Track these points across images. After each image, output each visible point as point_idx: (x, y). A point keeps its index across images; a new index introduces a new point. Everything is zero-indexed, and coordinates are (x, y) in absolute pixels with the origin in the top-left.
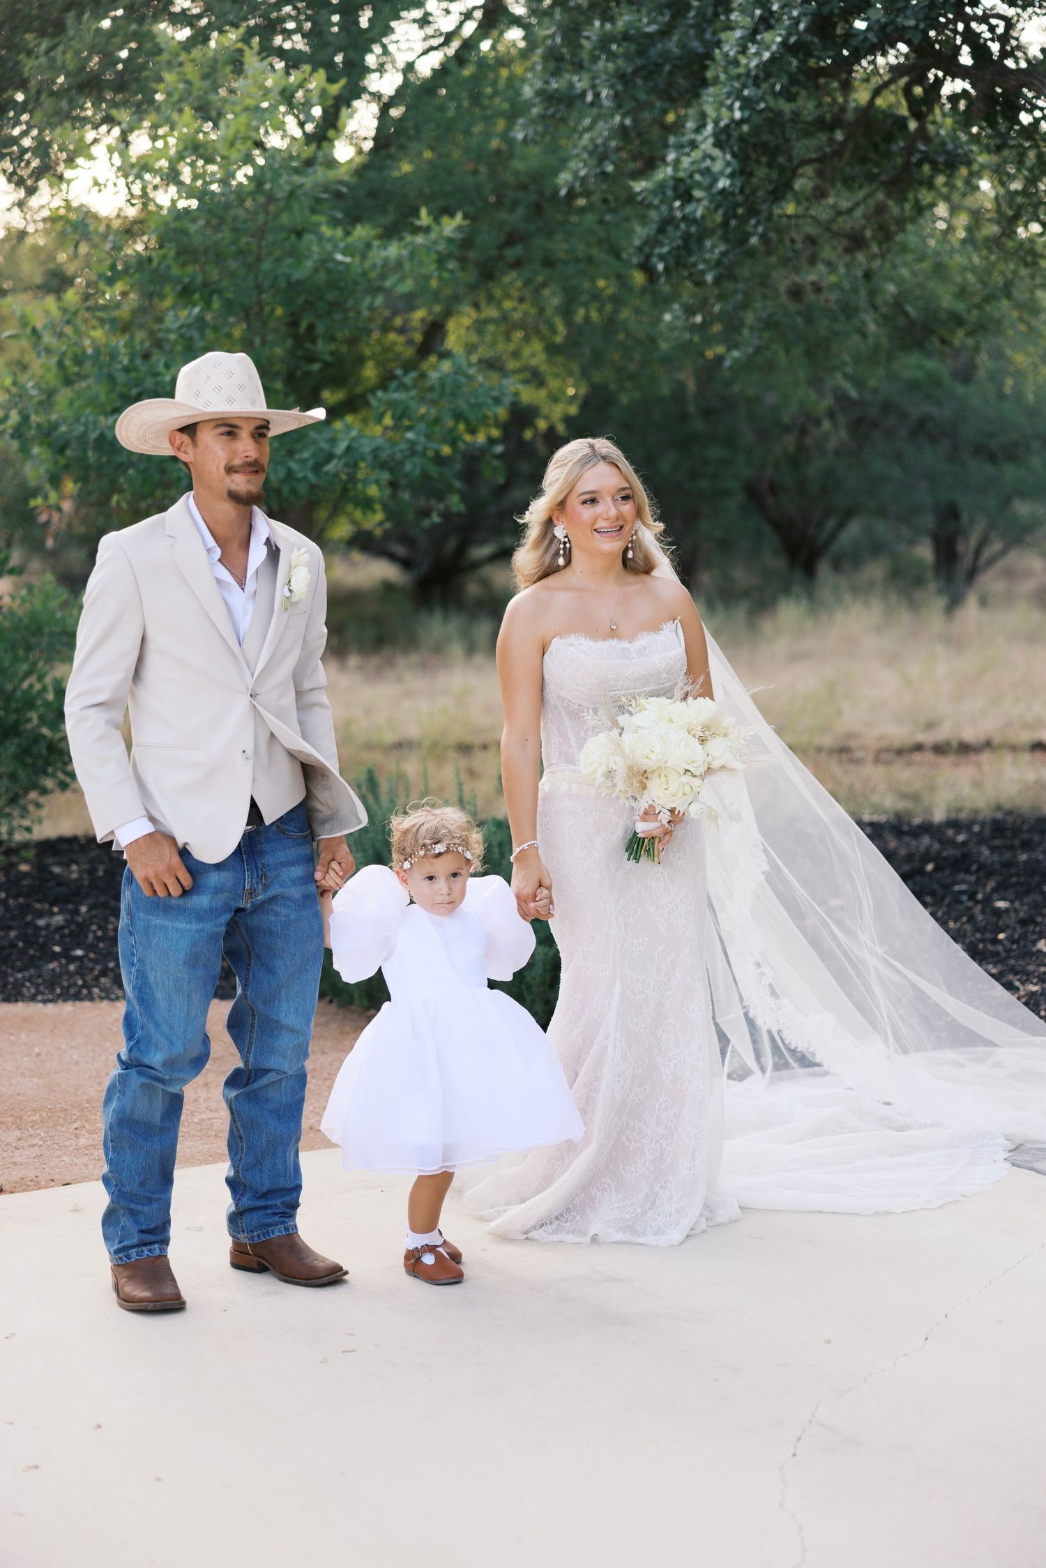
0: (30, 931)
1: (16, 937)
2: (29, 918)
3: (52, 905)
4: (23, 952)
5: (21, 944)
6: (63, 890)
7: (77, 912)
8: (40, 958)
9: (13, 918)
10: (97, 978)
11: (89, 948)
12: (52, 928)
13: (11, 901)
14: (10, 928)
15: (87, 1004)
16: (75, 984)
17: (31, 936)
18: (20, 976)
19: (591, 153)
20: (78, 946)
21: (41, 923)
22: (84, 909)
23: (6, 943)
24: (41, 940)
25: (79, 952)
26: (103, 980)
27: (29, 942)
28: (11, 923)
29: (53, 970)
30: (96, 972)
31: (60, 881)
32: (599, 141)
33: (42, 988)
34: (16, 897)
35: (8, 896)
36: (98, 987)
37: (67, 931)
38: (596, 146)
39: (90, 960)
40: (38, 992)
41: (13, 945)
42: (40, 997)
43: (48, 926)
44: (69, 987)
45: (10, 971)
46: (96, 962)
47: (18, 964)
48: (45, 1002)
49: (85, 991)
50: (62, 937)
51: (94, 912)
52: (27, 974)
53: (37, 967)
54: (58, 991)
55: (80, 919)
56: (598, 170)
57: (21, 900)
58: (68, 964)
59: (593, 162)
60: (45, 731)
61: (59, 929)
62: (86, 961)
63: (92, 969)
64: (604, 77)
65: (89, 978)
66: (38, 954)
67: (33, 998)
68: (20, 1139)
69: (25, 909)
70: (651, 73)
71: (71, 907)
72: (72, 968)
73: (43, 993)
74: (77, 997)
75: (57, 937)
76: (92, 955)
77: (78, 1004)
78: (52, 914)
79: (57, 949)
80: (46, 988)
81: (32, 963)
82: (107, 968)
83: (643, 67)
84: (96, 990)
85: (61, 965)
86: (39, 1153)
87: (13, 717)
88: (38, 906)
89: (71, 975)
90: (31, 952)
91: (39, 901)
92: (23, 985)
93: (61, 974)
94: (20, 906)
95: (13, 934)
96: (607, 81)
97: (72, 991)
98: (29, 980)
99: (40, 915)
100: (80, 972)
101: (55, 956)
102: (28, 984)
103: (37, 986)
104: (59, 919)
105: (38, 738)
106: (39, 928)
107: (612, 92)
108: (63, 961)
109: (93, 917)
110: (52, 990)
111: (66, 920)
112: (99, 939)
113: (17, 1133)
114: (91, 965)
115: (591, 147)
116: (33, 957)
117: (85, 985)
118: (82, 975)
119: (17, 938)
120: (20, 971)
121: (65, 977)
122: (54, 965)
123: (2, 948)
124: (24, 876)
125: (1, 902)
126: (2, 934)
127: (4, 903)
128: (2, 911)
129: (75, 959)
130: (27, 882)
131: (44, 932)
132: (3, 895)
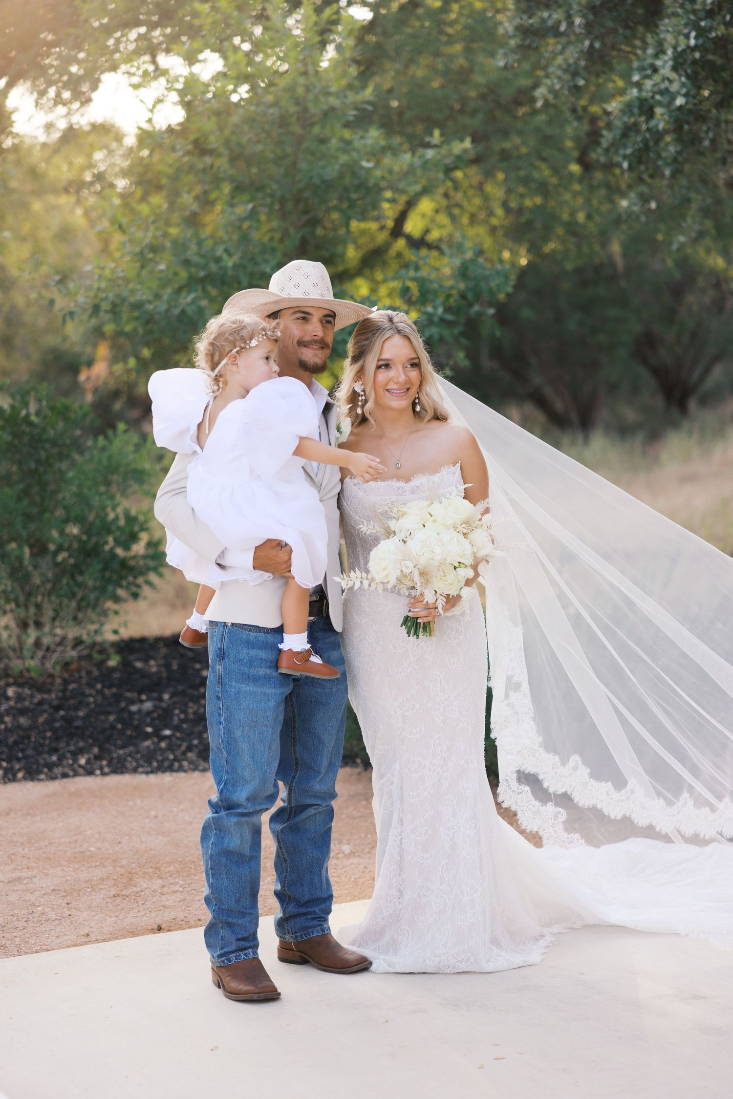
0: (125, 715)
1: (115, 720)
2: (123, 704)
3: (140, 693)
4: (122, 732)
5: (119, 726)
6: (146, 681)
7: (160, 699)
8: (136, 738)
9: (110, 705)
10: (184, 753)
11: (176, 728)
12: (143, 713)
13: (106, 691)
14: (109, 713)
15: (182, 774)
16: (167, 758)
17: (127, 719)
18: (121, 752)
19: (565, 71)
20: (166, 727)
21: (134, 708)
22: (166, 697)
23: (106, 725)
24: (136, 723)
25: (167, 732)
26: (190, 755)
27: (127, 724)
28: (109, 709)
29: (148, 747)
30: (183, 748)
31: (144, 674)
32: (571, 61)
33: (141, 762)
34: (110, 687)
35: (103, 687)
36: (186, 760)
37: (155, 715)
38: (569, 65)
39: (178, 738)
40: (139, 766)
41: (113, 727)
42: (141, 770)
43: (140, 711)
44: (163, 761)
45: (113, 748)
47: (119, 742)
48: (147, 773)
49: (176, 765)
50: (153, 719)
51: (175, 699)
52: (127, 751)
53: (135, 745)
54: (155, 764)
55: (164, 705)
56: (572, 84)
57: (114, 690)
58: (159, 742)
59: (567, 77)
60: (120, 551)
61: (149, 713)
62: (174, 739)
63: (180, 746)
64: (576, 9)
65: (178, 753)
66: (134, 734)
67: (135, 771)
68: (163, 887)
69: (118, 697)
71: (155, 695)
72: (163, 745)
73: (142, 766)
74: (170, 769)
75: (148, 720)
76: (178, 734)
77: (174, 774)
78: (142, 702)
79: (149, 730)
80: (145, 762)
81: (130, 741)
84: (185, 763)
85: (153, 743)
86: (182, 898)
87: (94, 539)
88: (128, 695)
89: (163, 751)
90: (129, 732)
91: (129, 691)
92: (125, 760)
93: (155, 750)
94: (115, 695)
95: (112, 718)
96: (579, 11)
97: (166, 764)
98: (130, 756)
99: (132, 702)
100: (170, 748)
101: (147, 736)
102: (129, 759)
103: (137, 760)
104: (148, 705)
105: (113, 556)
106: (131, 714)
107: (583, 21)
108: (155, 739)
109: (174, 703)
110: (150, 764)
111: (153, 706)
112: (182, 721)
113: (160, 881)
114: (178, 742)
115: (564, 67)
116: (131, 737)
117: (175, 759)
118: (173, 751)
119: (117, 721)
120: (122, 747)
121: (159, 753)
122: (147, 743)
123: (104, 731)
124: (113, 670)
125: (98, 692)
126: (102, 718)
127: (100, 692)
128: (99, 699)
129: (165, 738)
130: (117, 675)
131: (137, 716)
132: (99, 686)
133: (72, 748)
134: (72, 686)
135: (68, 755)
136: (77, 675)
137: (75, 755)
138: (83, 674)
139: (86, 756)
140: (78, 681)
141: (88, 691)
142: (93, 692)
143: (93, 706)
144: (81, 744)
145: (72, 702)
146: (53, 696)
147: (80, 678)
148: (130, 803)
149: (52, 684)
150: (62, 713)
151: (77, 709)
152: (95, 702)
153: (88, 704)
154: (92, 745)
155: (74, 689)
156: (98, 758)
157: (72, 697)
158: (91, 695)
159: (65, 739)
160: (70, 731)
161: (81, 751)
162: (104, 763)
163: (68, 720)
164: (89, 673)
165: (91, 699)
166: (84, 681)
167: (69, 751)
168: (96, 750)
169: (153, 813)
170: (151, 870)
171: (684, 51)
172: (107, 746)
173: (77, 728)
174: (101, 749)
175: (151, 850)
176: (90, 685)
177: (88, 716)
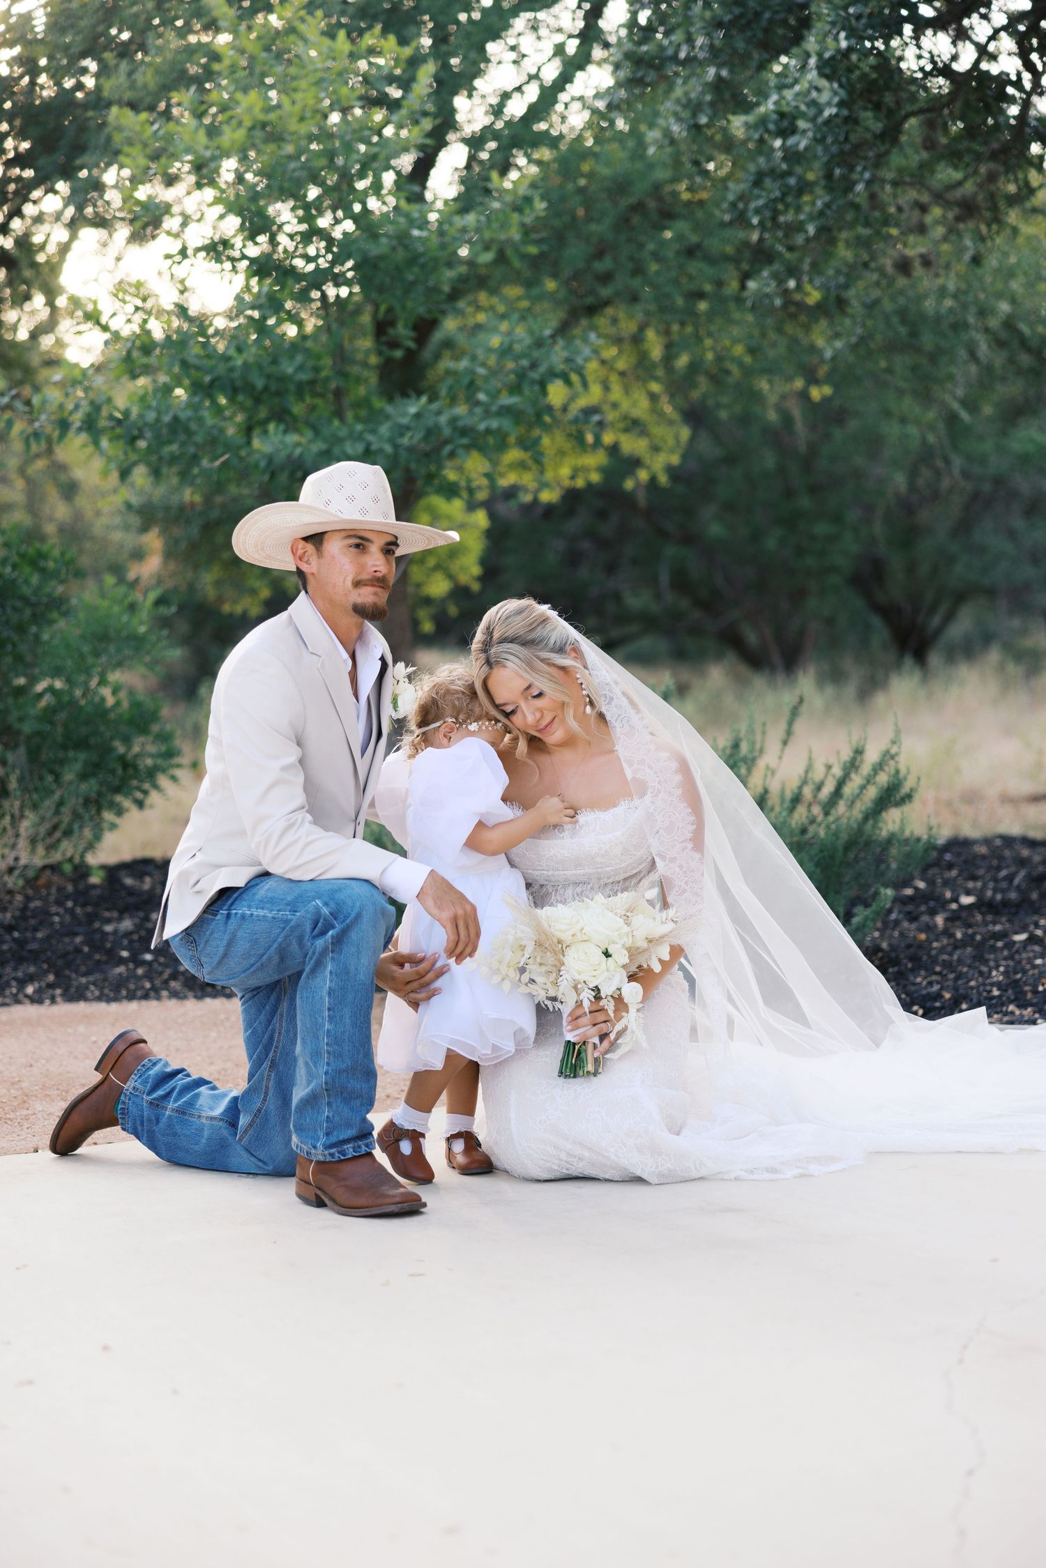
0: (97, 937)
2: (96, 925)
3: (121, 911)
4: (88, 957)
5: (86, 949)
6: (132, 900)
7: (146, 918)
8: (106, 963)
9: (80, 924)
10: (166, 982)
12: (120, 934)
13: (78, 910)
14: (76, 934)
15: (155, 1003)
16: (143, 987)
17: (97, 942)
18: (84, 980)
19: (685, 106)
20: (147, 950)
21: (109, 928)
23: (70, 949)
24: (108, 945)
25: (148, 957)
26: (173, 984)
27: (95, 947)
28: (77, 929)
29: (120, 974)
30: (166, 976)
31: (131, 892)
32: (694, 95)
33: (106, 991)
34: (84, 906)
35: (75, 905)
36: (168, 990)
37: (135, 937)
38: (689, 100)
39: (160, 964)
40: (103, 994)
41: (78, 950)
42: (104, 997)
43: (116, 932)
44: (136, 988)
45: (74, 976)
46: (165, 966)
47: (83, 969)
48: (109, 1002)
49: (152, 993)
50: (131, 942)
52: (91, 978)
53: (102, 971)
54: (124, 993)
56: (692, 122)
57: (89, 909)
58: (136, 968)
61: (128, 934)
63: (161, 973)
64: (699, 25)
65: (157, 981)
66: (104, 958)
69: (91, 918)
70: (749, 23)
72: (140, 971)
74: (144, 998)
75: (125, 942)
76: (162, 960)
77: (144, 1003)
78: (121, 920)
79: (125, 954)
80: (111, 991)
81: (98, 967)
82: (178, 972)
83: (742, 15)
85: (128, 969)
88: (107, 914)
89: (139, 978)
90: (97, 957)
91: (108, 910)
92: (87, 988)
93: (128, 979)
94: (88, 915)
95: (78, 940)
96: (704, 28)
98: (94, 984)
99: (109, 921)
100: (148, 976)
101: (122, 961)
102: (92, 987)
103: (101, 989)
104: (127, 925)
105: (109, 749)
106: (105, 934)
107: (707, 42)
108: (131, 966)
111: (135, 925)
114: (160, 969)
115: (684, 101)
116: (99, 962)
117: (153, 987)
118: (151, 980)
119: (83, 943)
120: (85, 975)
121: (133, 981)
122: (121, 969)
123: (66, 954)
124: (94, 887)
125: (67, 910)
126: (67, 940)
127: (71, 912)
128: (68, 918)
129: (144, 963)
130: (95, 893)
131: (111, 938)
132: (70, 904)
133: (20, 974)
134: (32, 905)
135: (14, 983)
136: (44, 892)
137: (22, 983)
138: (54, 890)
139: (37, 985)
140: (45, 899)
141: (54, 909)
142: (61, 911)
143: (58, 927)
144: (32, 969)
145: (33, 922)
146: (9, 915)
147: (49, 894)
148: (70, 1030)
149: (10, 902)
150: (16, 934)
151: (36, 930)
152: (61, 923)
153: (52, 924)
154: (46, 972)
155: (36, 908)
156: (51, 986)
157: (33, 917)
158: (57, 914)
159: (12, 964)
160: (21, 956)
161: (31, 979)
162: (58, 991)
163: (21, 943)
164: (60, 889)
165: (57, 919)
166: (52, 898)
167: (14, 979)
168: (51, 978)
169: (94, 1038)
170: (56, 1092)
171: (832, 58)
172: (67, 972)
173: (30, 951)
174: (57, 975)
175: (69, 1072)
176: (59, 903)
177: (49, 937)
